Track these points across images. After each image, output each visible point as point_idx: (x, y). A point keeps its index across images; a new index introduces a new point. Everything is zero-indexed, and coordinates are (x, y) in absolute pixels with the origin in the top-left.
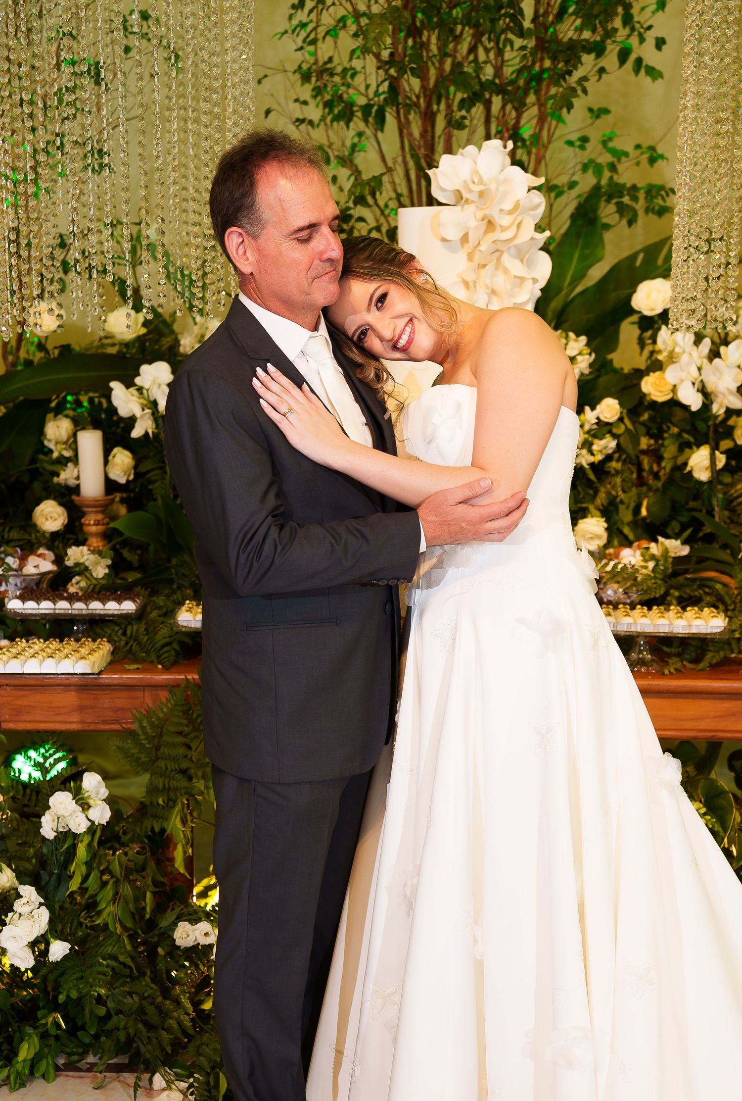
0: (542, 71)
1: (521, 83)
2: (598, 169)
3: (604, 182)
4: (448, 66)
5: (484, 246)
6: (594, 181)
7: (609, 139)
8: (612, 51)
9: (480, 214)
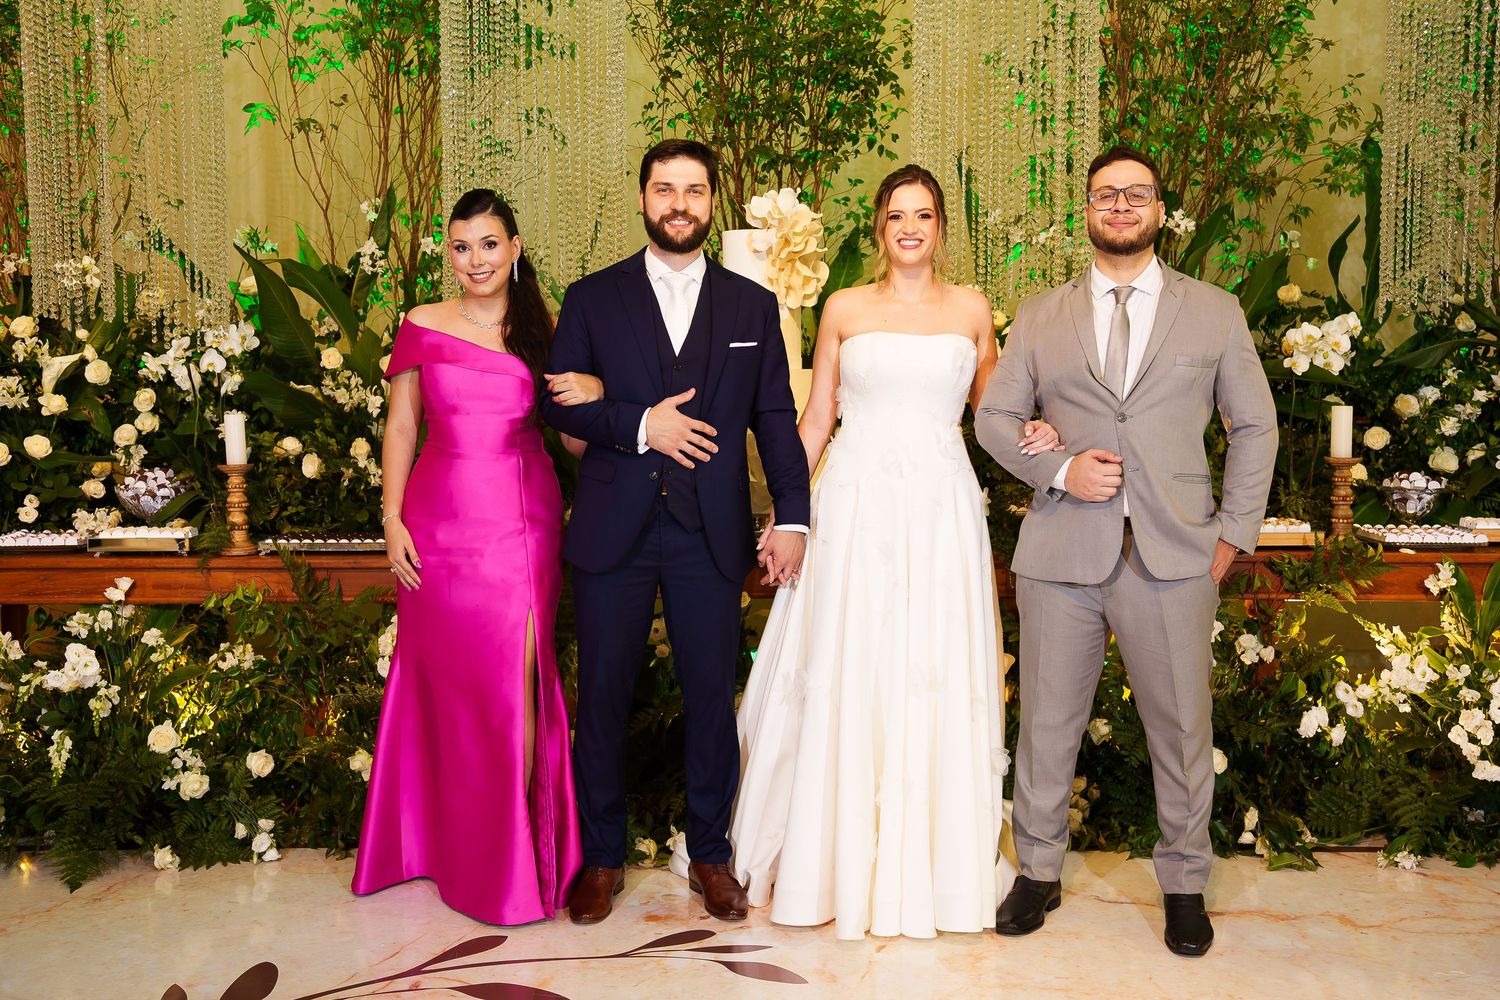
0: (817, 152)
1: (802, 160)
2: (857, 219)
3: (861, 225)
4: (752, 147)
5: (783, 255)
6: (855, 225)
7: (864, 201)
8: (863, 141)
9: (779, 235)
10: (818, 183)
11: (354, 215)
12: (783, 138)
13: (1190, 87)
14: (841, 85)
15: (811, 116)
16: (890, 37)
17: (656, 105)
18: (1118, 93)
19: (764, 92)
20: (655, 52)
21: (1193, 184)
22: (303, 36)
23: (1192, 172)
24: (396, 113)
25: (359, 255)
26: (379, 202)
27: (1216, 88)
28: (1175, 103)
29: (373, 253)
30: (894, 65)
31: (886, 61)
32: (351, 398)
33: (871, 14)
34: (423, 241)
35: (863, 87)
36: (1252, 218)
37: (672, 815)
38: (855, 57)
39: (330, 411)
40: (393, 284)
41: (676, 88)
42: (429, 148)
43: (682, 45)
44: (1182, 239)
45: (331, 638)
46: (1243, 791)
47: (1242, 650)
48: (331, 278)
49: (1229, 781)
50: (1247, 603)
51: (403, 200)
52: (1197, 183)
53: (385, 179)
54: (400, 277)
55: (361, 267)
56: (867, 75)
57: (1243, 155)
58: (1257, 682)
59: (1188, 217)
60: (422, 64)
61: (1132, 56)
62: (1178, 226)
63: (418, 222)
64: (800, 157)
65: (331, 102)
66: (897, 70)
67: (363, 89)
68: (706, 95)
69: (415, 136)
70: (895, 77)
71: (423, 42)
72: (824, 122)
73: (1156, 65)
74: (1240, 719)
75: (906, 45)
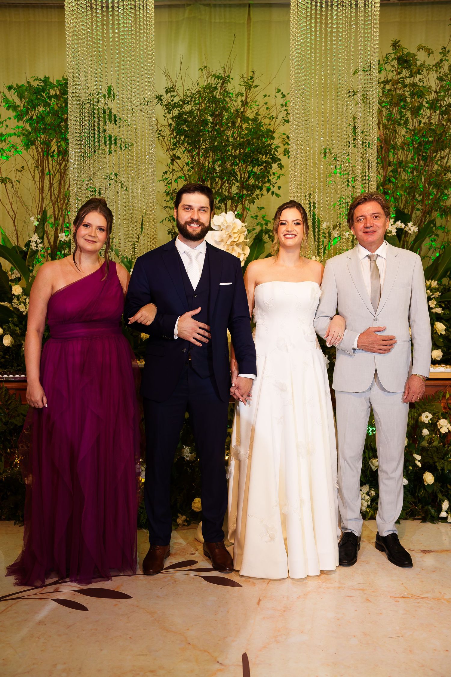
0: (243, 195)
1: (236, 199)
3: (264, 228)
5: (229, 243)
6: (260, 228)
7: (264, 217)
8: (265, 189)
9: (227, 233)
10: (244, 209)
11: (26, 223)
12: (227, 188)
13: (415, 165)
14: (255, 164)
15: (241, 178)
16: (276, 142)
17: (169, 173)
18: (382, 167)
19: (219, 166)
20: (168, 147)
21: (417, 210)
22: (3, 139)
23: (416, 205)
24: (47, 175)
25: (30, 241)
26: (39, 216)
27: (427, 166)
28: (408, 172)
29: (37, 241)
30: (279, 154)
31: (276, 153)
32: (26, 309)
33: (269, 131)
34: (60, 235)
35: (265, 165)
36: (443, 226)
37: (178, 504)
38: (262, 150)
39: (16, 315)
40: (46, 255)
41: (178, 165)
42: (62, 191)
43: (181, 144)
44: (411, 236)
45: (17, 421)
46: (442, 492)
47: (440, 427)
48: (17, 252)
49: (435, 488)
50: (442, 405)
51: (51, 216)
52: (418, 210)
53: (42, 206)
54: (49, 252)
55: (31, 247)
56: (267, 159)
57: (440, 196)
58: (447, 441)
59: (415, 225)
60: (59, 152)
61: (389, 151)
62: (410, 229)
63: (58, 226)
64: (235, 197)
65: (16, 170)
66: (281, 157)
67: (31, 163)
68: (192, 168)
69: (56, 185)
70: (280, 160)
71: (60, 142)
72: (246, 180)
73: (400, 154)
74: (440, 458)
75: (284, 145)
